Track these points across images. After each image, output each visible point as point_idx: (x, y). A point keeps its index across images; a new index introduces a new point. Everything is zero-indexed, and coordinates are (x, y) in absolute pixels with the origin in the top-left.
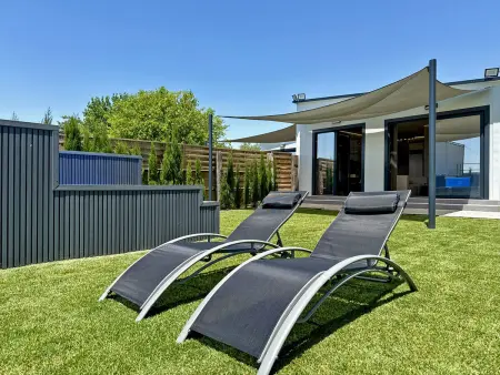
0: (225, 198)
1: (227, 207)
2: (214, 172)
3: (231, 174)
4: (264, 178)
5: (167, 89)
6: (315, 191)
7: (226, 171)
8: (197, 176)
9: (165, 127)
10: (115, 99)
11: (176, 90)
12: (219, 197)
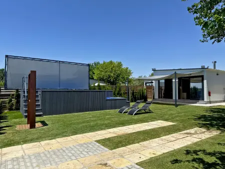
0: (132, 99)
1: (132, 101)
2: (129, 92)
3: (133, 93)
4: (143, 93)
5: (113, 61)
6: (159, 97)
7: (132, 92)
8: (125, 93)
9: (112, 75)
10: (95, 64)
11: (115, 61)
12: (130, 99)
